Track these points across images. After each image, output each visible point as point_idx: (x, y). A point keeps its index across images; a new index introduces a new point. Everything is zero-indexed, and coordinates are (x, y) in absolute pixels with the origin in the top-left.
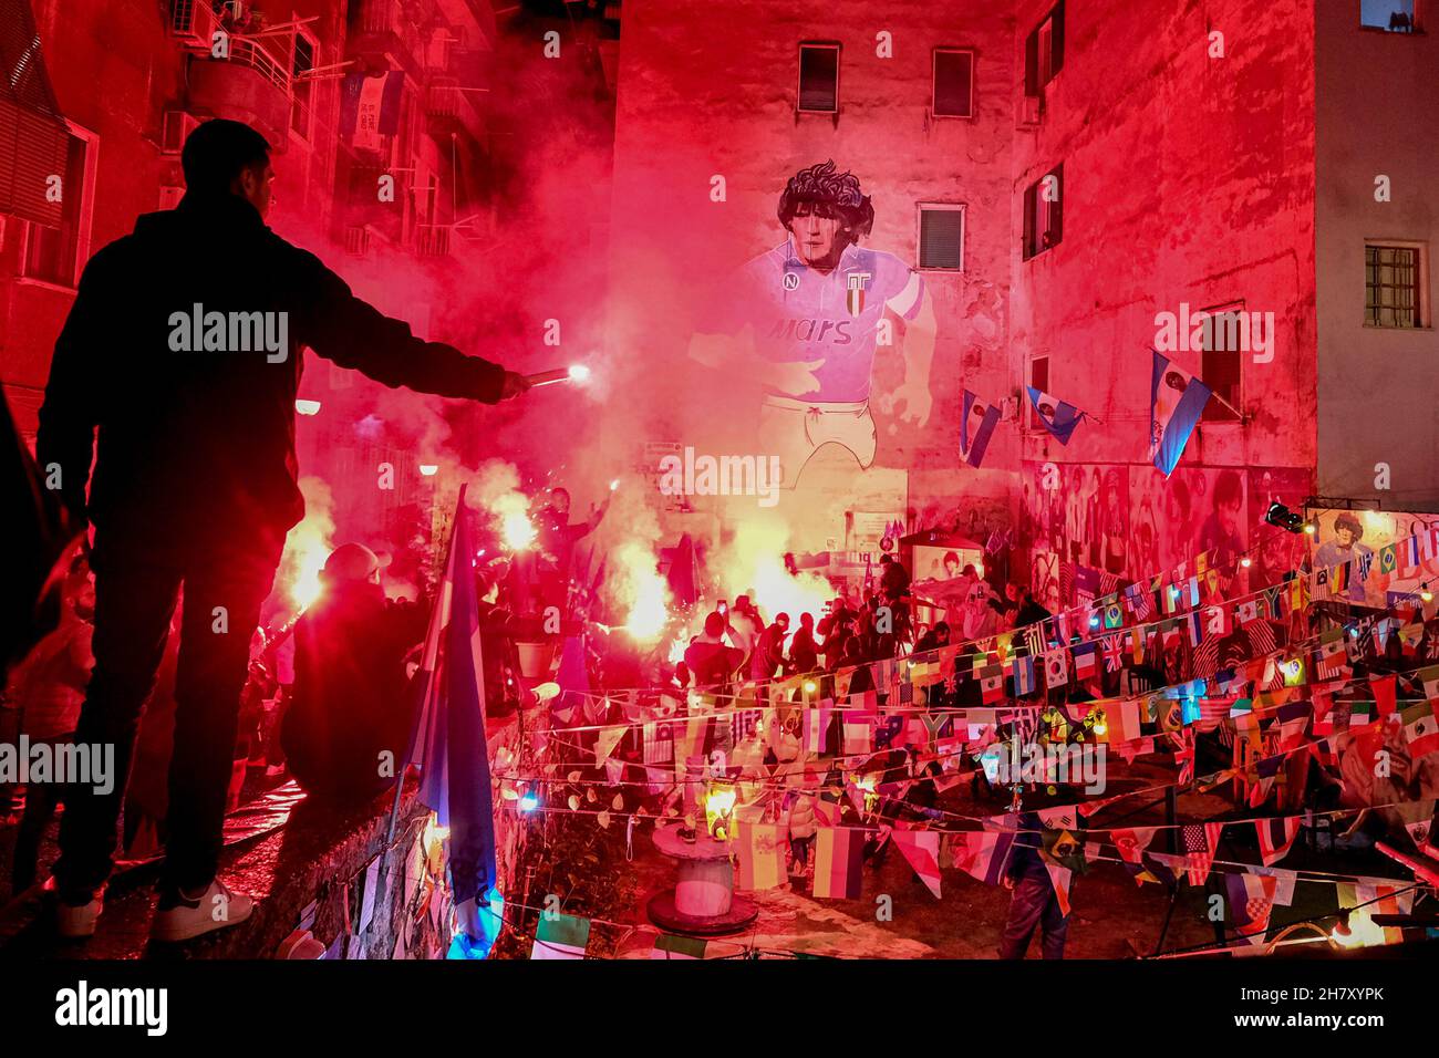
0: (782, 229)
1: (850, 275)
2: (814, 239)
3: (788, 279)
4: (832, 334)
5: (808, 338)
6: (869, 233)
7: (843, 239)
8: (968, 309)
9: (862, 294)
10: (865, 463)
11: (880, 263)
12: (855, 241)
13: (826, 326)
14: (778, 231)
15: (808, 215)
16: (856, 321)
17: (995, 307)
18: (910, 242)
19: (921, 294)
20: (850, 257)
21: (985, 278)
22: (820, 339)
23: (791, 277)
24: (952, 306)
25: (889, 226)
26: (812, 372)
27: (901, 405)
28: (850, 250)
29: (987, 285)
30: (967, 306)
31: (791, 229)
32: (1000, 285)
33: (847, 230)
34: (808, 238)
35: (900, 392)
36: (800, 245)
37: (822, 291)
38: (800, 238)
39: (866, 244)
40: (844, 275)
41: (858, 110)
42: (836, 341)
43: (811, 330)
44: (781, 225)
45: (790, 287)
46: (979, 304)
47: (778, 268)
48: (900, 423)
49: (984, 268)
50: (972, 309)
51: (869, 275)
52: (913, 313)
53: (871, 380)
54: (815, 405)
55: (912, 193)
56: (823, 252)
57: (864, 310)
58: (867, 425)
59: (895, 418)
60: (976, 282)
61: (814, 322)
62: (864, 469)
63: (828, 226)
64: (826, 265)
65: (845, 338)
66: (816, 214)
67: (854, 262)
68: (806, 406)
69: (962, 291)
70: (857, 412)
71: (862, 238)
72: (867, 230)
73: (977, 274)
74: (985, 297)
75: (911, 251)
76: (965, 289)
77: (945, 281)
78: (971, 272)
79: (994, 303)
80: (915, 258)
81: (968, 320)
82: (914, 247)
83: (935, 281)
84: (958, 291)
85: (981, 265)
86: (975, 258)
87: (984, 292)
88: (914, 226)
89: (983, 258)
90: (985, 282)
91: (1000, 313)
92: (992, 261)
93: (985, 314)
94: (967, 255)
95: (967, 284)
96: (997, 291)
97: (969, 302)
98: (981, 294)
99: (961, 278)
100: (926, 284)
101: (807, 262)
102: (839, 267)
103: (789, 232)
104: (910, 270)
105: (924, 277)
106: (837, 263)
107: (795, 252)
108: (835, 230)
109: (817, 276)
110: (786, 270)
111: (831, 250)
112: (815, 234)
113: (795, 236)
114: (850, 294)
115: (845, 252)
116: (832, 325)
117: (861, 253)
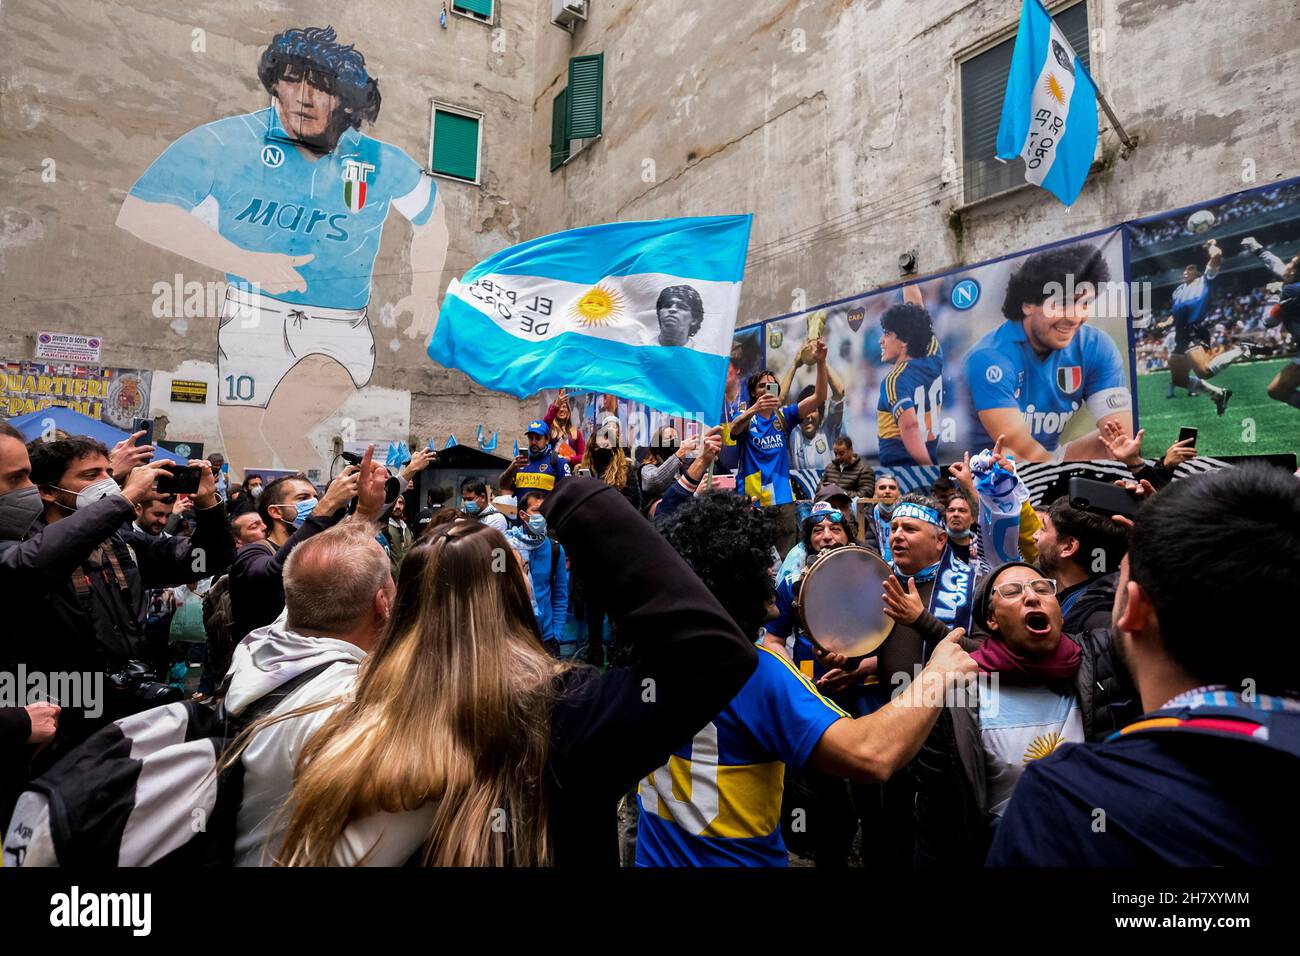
0: (262, 92)
1: (349, 162)
2: (305, 110)
3: (269, 153)
4: (323, 228)
5: (293, 227)
6: (374, 120)
7: (342, 121)
8: (484, 224)
9: (363, 187)
10: (360, 381)
11: (386, 156)
12: (357, 125)
13: (317, 216)
14: (259, 94)
15: (299, 81)
16: (354, 216)
17: (513, 225)
18: (422, 140)
19: (432, 198)
20: (350, 143)
21: (501, 194)
22: (308, 230)
23: (274, 151)
24: (466, 218)
25: (398, 118)
26: (296, 268)
27: (406, 319)
28: (350, 134)
29: (504, 203)
30: (482, 221)
31: (276, 94)
32: (517, 205)
33: (347, 110)
34: (299, 108)
35: (405, 304)
36: (286, 114)
37: (314, 175)
38: (288, 106)
39: (369, 132)
42: (329, 236)
43: (298, 218)
44: (261, 86)
45: (271, 162)
46: (495, 221)
47: (255, 136)
48: (404, 339)
49: (500, 186)
50: (487, 226)
51: (373, 167)
52: (422, 218)
53: (370, 286)
54: (299, 308)
55: (426, 89)
56: (317, 128)
57: (364, 206)
58: (363, 337)
59: (398, 332)
60: (492, 197)
61: (302, 209)
62: (358, 388)
63: (323, 101)
64: (318, 146)
65: (341, 234)
66: (309, 83)
67: (356, 150)
68: (286, 308)
69: (477, 203)
70: (352, 322)
71: (365, 124)
72: (373, 116)
73: (494, 189)
74: (501, 214)
75: (424, 150)
76: (481, 202)
77: (459, 190)
78: (487, 185)
79: (510, 222)
80: (427, 160)
81: (482, 235)
82: (426, 147)
83: (448, 188)
84: (473, 203)
85: (498, 180)
86: (492, 172)
87: (500, 209)
88: (427, 124)
89: (500, 174)
90: (502, 199)
91: (516, 233)
92: (509, 179)
93: (501, 232)
94: (484, 167)
95: (483, 197)
96: (514, 210)
97: (484, 216)
98: (497, 211)
99: (477, 190)
100: (437, 193)
101: (295, 138)
102: (337, 151)
103: (273, 98)
104: (421, 172)
105: (436, 181)
106: (334, 147)
107: (279, 122)
108: (333, 107)
109: (308, 156)
110: (267, 141)
111: (327, 129)
112: (306, 106)
113: (281, 102)
114: (349, 185)
115: (344, 135)
116: (324, 217)
117: (363, 141)
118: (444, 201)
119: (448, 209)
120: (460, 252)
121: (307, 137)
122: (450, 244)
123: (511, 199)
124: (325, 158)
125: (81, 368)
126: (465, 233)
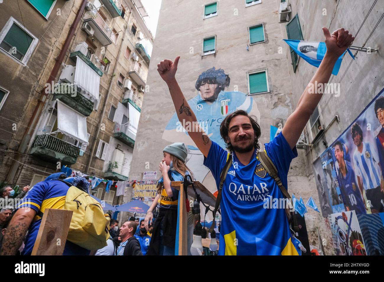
1: (222, 101)
2: (207, 91)
3: (199, 107)
4: (215, 123)
6: (228, 86)
8: (274, 105)
9: (227, 107)
11: (234, 95)
12: (223, 89)
13: (213, 121)
14: (195, 92)
15: (205, 84)
17: (287, 102)
18: (245, 85)
19: (251, 103)
20: (222, 95)
21: (280, 92)
22: (211, 126)
23: (200, 106)
24: (266, 105)
25: (236, 82)
28: (222, 93)
29: (281, 95)
30: (273, 104)
31: (200, 90)
32: (287, 94)
33: (220, 86)
34: (206, 91)
36: (202, 94)
37: (211, 109)
38: (203, 92)
40: (220, 102)
41: (223, 51)
42: (217, 126)
44: (196, 90)
45: (199, 109)
46: (279, 102)
47: (195, 103)
49: (279, 89)
50: (275, 105)
51: (229, 100)
55: (244, 70)
56: (211, 95)
57: (228, 113)
60: (276, 94)
61: (208, 120)
63: (212, 87)
66: (208, 83)
67: (223, 97)
69: (270, 99)
71: (226, 88)
73: (276, 91)
74: (281, 99)
75: (246, 88)
76: (271, 98)
77: (262, 97)
78: (273, 91)
79: (286, 101)
80: (248, 91)
81: (274, 109)
82: (247, 87)
83: (257, 97)
84: (268, 99)
85: (277, 88)
86: (274, 86)
87: (280, 97)
88: (246, 80)
89: (277, 85)
90: (280, 94)
91: (289, 104)
92: (282, 86)
93: (282, 106)
94: (270, 85)
95: (272, 96)
96: (286, 96)
97: (274, 102)
98: (279, 99)
99: (269, 95)
100: (253, 100)
101: (205, 100)
102: (218, 99)
103: (199, 91)
104: (246, 95)
105: (252, 97)
106: (216, 98)
107: (201, 97)
108: (215, 87)
109: (209, 104)
110: (198, 103)
111: (214, 94)
112: (207, 90)
113: (201, 92)
114: (222, 107)
115: (220, 94)
116: (215, 120)
117: (226, 93)
118: (256, 102)
119: (258, 104)
120: (266, 118)
121: (208, 98)
122: (261, 117)
123: (285, 92)
124: (214, 102)
125: (152, 181)
126: (267, 111)
